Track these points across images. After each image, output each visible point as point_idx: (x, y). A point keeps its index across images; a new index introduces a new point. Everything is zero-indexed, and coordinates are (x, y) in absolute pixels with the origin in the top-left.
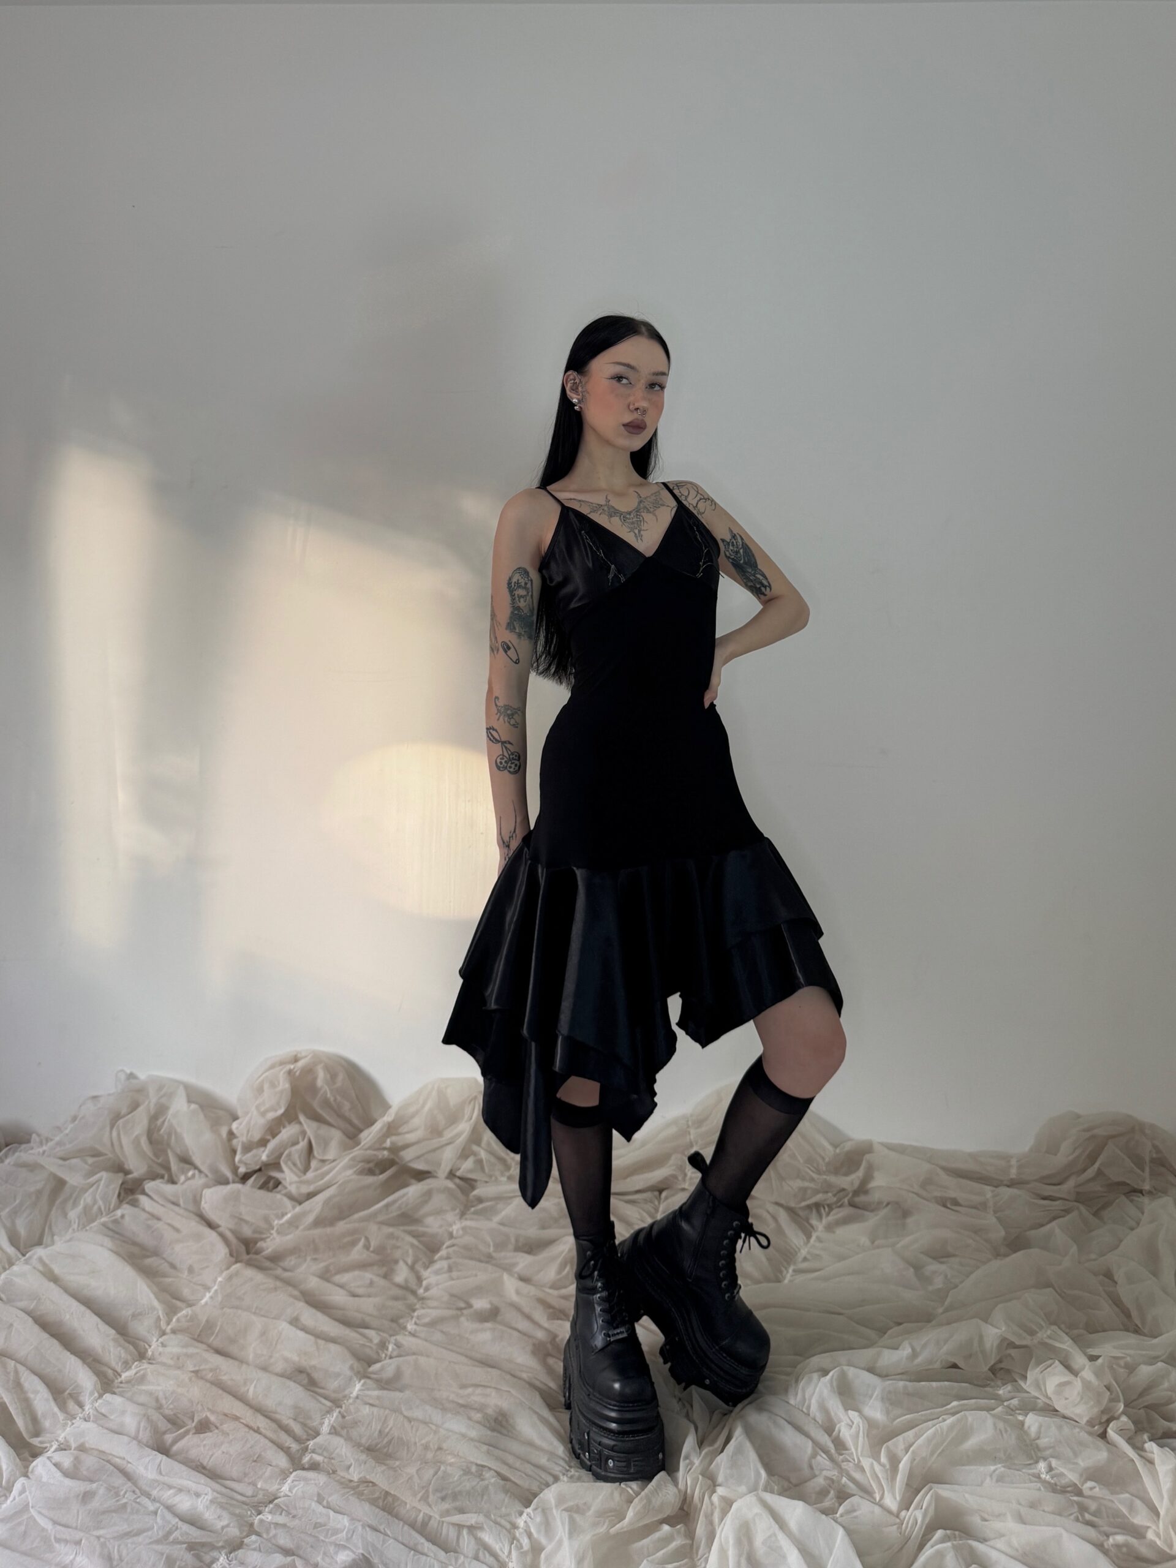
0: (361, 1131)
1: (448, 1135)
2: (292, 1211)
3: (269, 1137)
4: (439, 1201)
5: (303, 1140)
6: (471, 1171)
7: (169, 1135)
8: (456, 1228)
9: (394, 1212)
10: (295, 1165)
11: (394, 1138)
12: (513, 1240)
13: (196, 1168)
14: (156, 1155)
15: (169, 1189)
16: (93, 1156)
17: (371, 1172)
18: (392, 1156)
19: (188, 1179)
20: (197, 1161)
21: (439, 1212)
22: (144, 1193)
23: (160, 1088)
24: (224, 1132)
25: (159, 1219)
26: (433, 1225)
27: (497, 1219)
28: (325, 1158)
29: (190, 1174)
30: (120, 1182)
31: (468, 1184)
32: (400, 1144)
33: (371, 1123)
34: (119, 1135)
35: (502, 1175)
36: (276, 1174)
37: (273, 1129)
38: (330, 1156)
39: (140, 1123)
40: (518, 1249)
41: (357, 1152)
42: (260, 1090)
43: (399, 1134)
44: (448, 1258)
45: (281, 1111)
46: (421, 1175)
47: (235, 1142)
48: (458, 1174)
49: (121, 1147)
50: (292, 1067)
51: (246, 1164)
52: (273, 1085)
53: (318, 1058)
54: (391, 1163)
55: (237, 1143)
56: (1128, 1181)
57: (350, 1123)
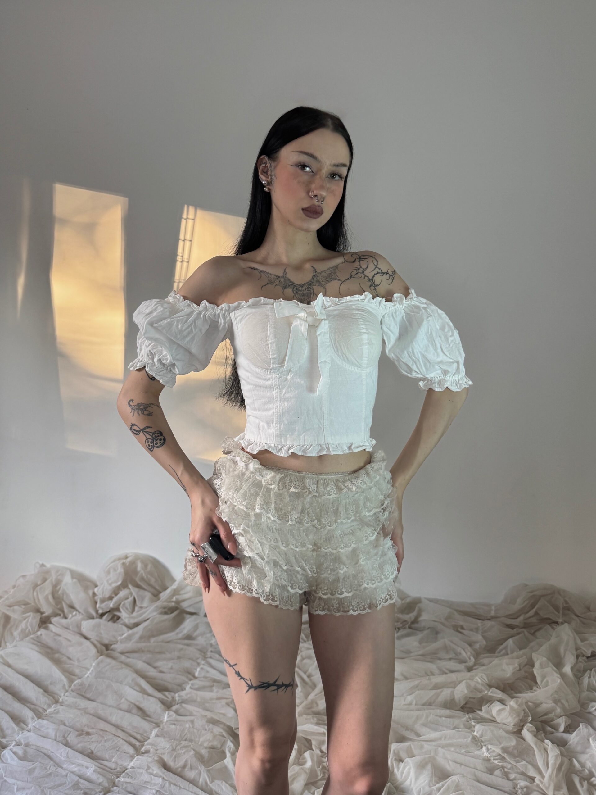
2: (127, 633)
3: (113, 595)
4: (202, 629)
5: (131, 597)
7: (63, 594)
10: (127, 609)
11: (177, 597)
13: (77, 610)
14: (57, 604)
15: (64, 621)
16: (24, 605)
17: (166, 613)
18: (176, 605)
19: (73, 616)
20: (78, 608)
21: (203, 634)
22: (51, 623)
23: (57, 571)
24: (91, 593)
25: (60, 636)
26: (201, 640)
28: (142, 606)
29: (74, 613)
30: (39, 618)
32: (180, 599)
33: (166, 589)
34: (37, 594)
36: (117, 613)
37: (116, 592)
38: (145, 604)
39: (48, 588)
41: (158, 603)
42: (108, 572)
43: (180, 595)
45: (119, 583)
46: (192, 614)
47: (96, 598)
49: (39, 600)
50: (124, 561)
51: (102, 609)
52: (115, 570)
53: (137, 557)
54: (176, 608)
55: (98, 599)
56: (551, 617)
57: (155, 588)
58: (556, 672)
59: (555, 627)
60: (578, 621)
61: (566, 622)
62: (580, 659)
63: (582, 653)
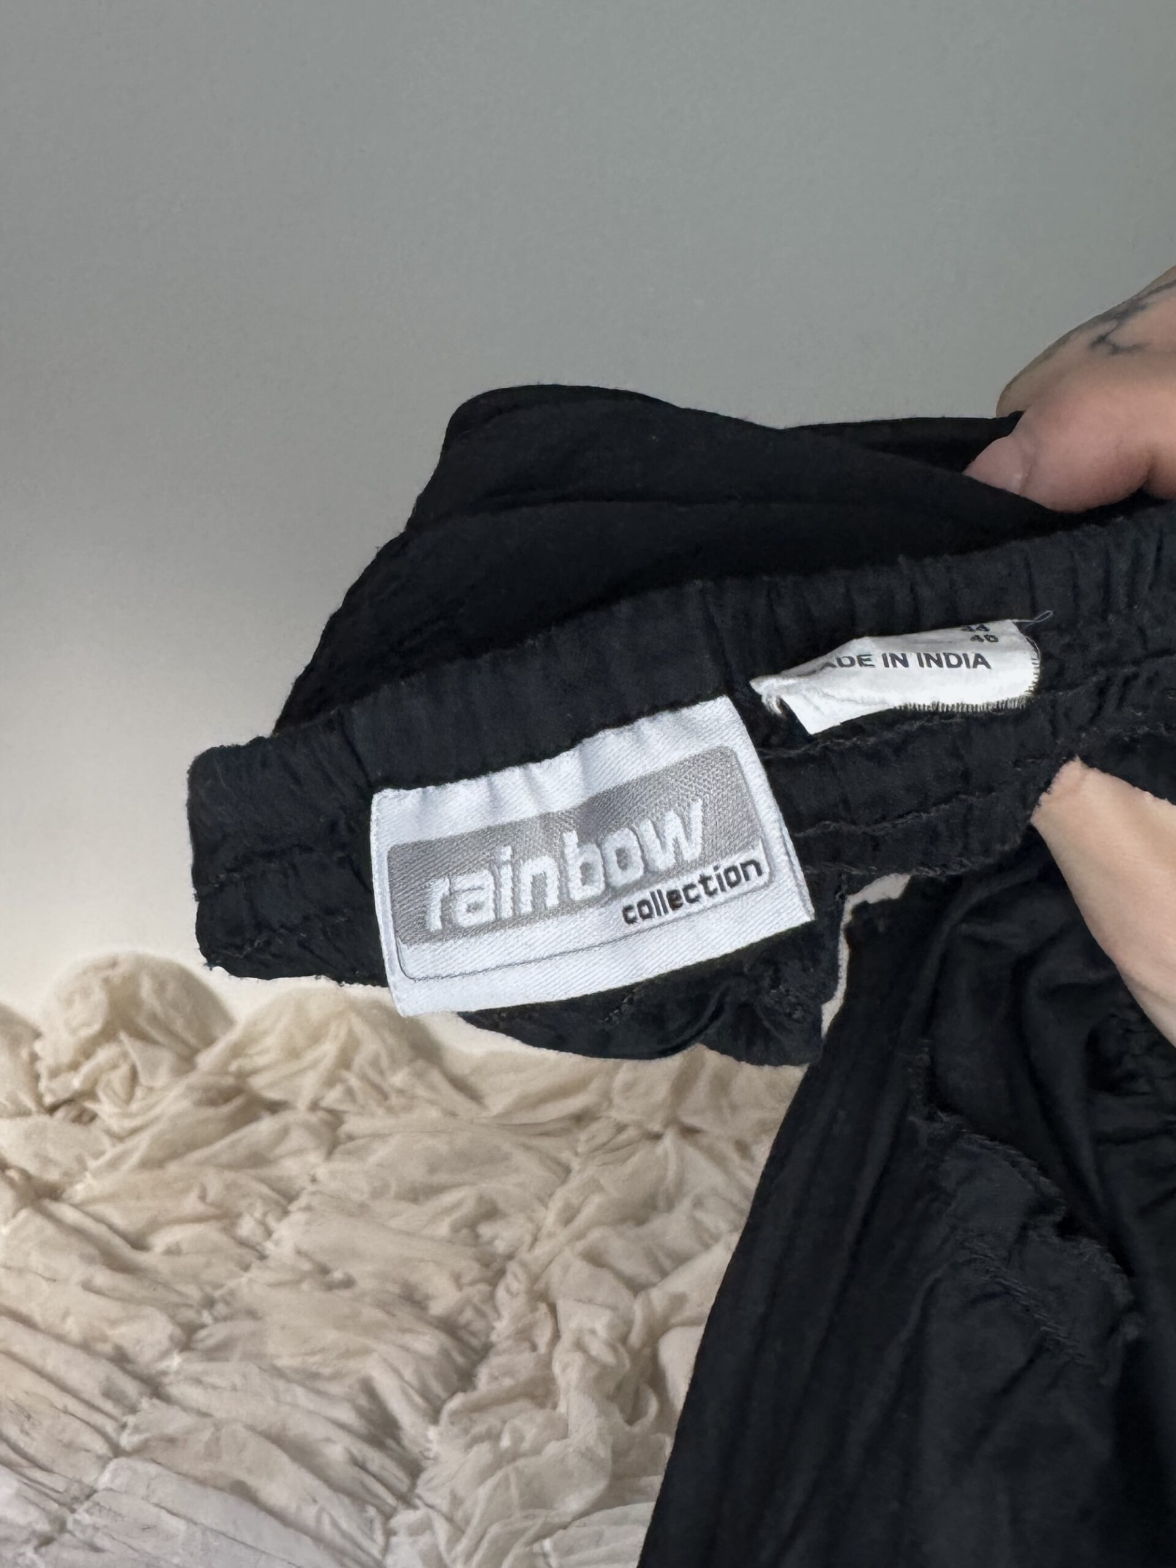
0: (198, 1052)
1: (309, 1057)
2: (111, 1151)
4: (297, 1139)
5: (126, 1063)
6: (340, 1101)
8: (322, 1172)
9: (241, 1151)
10: (115, 1093)
11: (241, 1061)
12: (394, 1188)
17: (212, 1102)
18: (238, 1083)
21: (299, 1152)
24: (24, 1054)
26: (290, 1168)
27: (373, 1159)
28: (154, 1085)
31: (335, 1118)
32: (249, 1068)
33: (209, 1041)
35: (378, 1105)
36: (90, 1105)
37: (87, 1051)
38: (159, 1082)
40: (400, 1197)
41: (193, 1078)
42: (69, 1002)
43: (246, 1055)
44: (308, 1208)
45: (96, 1027)
46: (274, 1107)
47: (38, 1066)
48: (323, 1105)
50: (109, 973)
51: (52, 1092)
52: (86, 993)
53: (141, 964)
54: (237, 1091)
55: (42, 1067)
57: (184, 1042)
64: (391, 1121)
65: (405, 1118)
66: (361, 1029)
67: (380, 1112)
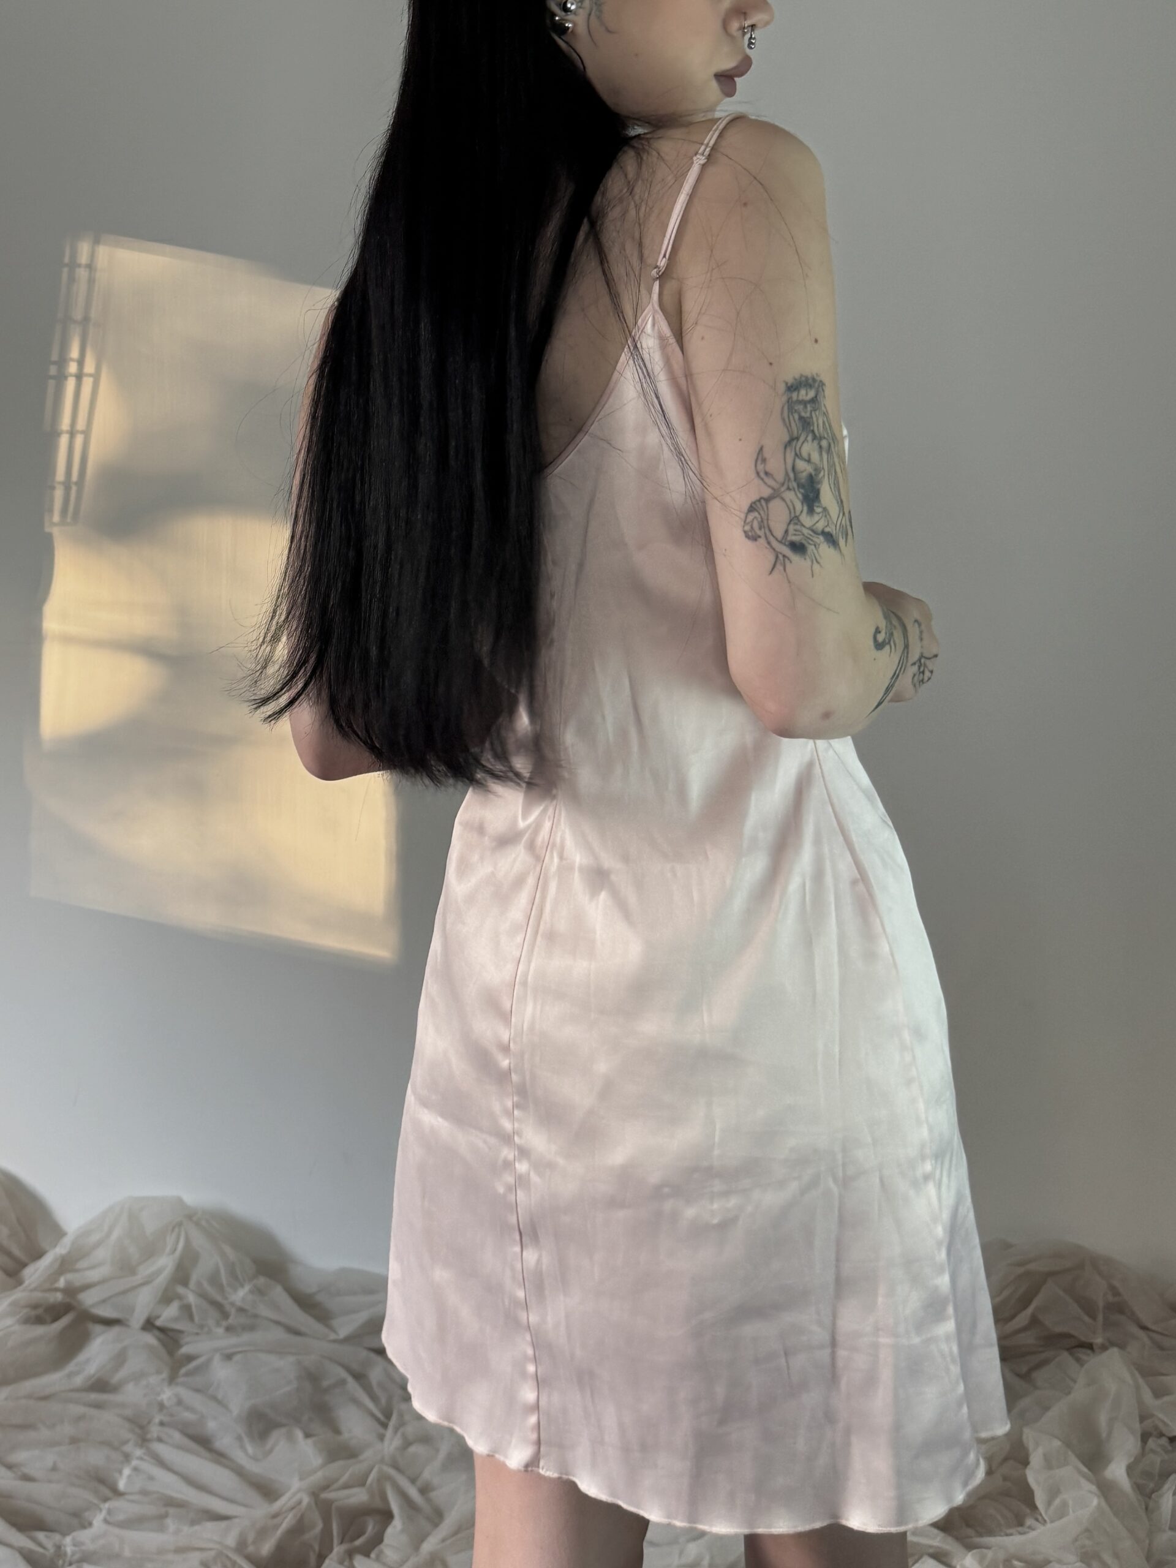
0: (24, 1265)
1: (144, 1271)
4: (137, 1362)
6: (176, 1319)
8: (165, 1397)
11: (70, 1276)
17: (39, 1320)
18: (68, 1300)
21: (140, 1376)
26: (133, 1394)
31: (172, 1337)
32: (78, 1284)
33: (38, 1255)
35: (218, 1324)
41: (19, 1295)
43: (77, 1271)
46: (108, 1324)
48: (158, 1323)
54: (67, 1307)
56: (1073, 1332)
58: (1089, 1480)
59: (1084, 1357)
60: (1146, 1339)
61: (1113, 1344)
62: (1152, 1443)
63: (1156, 1428)
64: (233, 1340)
65: (246, 1337)
66: (199, 1241)
67: (220, 1331)
